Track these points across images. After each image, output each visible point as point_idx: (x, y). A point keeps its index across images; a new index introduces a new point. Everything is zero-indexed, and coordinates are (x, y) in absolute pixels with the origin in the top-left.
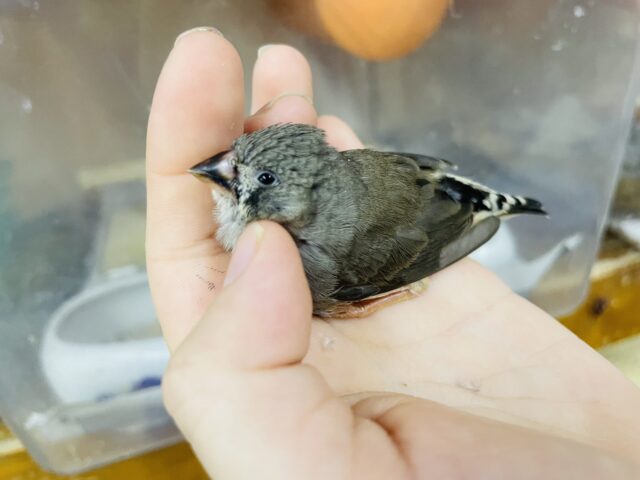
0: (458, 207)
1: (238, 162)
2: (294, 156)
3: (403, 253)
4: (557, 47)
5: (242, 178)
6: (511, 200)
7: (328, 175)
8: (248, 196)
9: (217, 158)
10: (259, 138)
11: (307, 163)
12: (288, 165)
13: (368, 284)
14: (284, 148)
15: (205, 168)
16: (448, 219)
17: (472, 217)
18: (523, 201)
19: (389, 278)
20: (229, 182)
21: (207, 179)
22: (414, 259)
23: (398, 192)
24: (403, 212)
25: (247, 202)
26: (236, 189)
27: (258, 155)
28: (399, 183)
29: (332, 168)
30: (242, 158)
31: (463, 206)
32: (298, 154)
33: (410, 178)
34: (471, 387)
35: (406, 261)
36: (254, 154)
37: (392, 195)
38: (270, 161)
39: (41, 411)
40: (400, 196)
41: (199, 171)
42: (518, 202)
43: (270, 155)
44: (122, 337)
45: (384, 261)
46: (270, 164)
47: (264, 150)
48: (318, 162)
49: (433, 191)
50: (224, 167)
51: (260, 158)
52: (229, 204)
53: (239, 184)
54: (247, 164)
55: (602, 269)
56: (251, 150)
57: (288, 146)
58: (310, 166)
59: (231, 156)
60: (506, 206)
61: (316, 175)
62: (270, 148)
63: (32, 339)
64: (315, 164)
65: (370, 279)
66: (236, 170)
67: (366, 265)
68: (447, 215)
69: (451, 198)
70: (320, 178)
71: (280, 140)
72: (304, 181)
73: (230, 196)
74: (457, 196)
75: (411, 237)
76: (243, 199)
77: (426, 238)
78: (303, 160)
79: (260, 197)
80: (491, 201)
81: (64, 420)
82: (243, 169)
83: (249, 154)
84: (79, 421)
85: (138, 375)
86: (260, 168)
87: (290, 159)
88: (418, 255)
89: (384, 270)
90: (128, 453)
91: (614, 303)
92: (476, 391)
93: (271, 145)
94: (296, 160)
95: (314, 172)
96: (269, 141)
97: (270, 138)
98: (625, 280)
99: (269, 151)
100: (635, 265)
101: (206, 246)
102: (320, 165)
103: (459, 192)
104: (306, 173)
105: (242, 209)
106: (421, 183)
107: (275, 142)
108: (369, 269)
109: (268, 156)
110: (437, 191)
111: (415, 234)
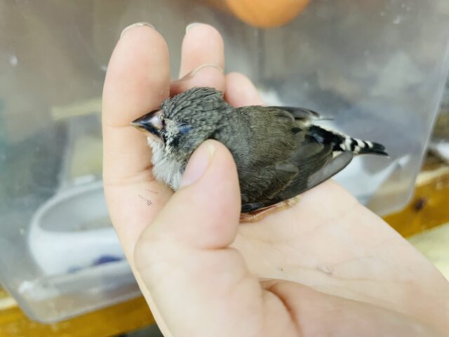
0: (322, 147)
1: (165, 117)
2: (203, 111)
3: (281, 181)
4: (397, 21)
5: (168, 128)
6: (361, 144)
7: (226, 123)
8: (172, 140)
9: (151, 114)
10: (179, 100)
11: (212, 115)
12: (198, 117)
13: (256, 202)
14: (195, 106)
15: (143, 122)
16: (314, 157)
17: (332, 154)
18: (370, 145)
19: (271, 197)
20: (159, 131)
21: (144, 130)
22: (289, 184)
23: (277, 138)
24: (280, 152)
25: (171, 144)
26: (164, 136)
27: (178, 112)
28: (279, 131)
29: (229, 118)
30: (168, 114)
31: (325, 147)
32: (205, 109)
33: (287, 127)
34: (326, 271)
35: (282, 186)
36: (176, 111)
37: (273, 140)
38: (186, 116)
39: (29, 279)
40: (279, 141)
41: (138, 124)
42: (367, 145)
43: (187, 112)
44: (84, 227)
45: (266, 186)
46: (187, 118)
47: (182, 109)
48: (219, 115)
49: (303, 136)
50: (155, 121)
51: (180, 114)
52: (159, 146)
53: (166, 132)
54: (171, 119)
55: (424, 178)
56: (173, 109)
57: (199, 105)
58: (214, 118)
59: (160, 113)
60: (357, 149)
61: (218, 124)
62: (186, 107)
63: (22, 231)
64: (216, 116)
65: (257, 199)
66: (163, 123)
67: (254, 190)
68: (313, 154)
69: (316, 141)
70: (221, 126)
71: (192, 101)
72: (209, 128)
73: (160, 141)
74: (321, 139)
75: (286, 170)
76: (168, 142)
77: (297, 170)
78: (209, 114)
79: (180, 140)
80: (346, 144)
81: (45, 286)
82: (168, 122)
83: (172, 112)
84: (57, 286)
85: (97, 254)
86: (180, 121)
87: (200, 114)
88: (291, 181)
89: (267, 192)
90: (90, 308)
91: (431, 202)
92: (330, 274)
93: (187, 104)
94: (204, 114)
95: (216, 121)
96: (185, 102)
97: (186, 100)
98: (439, 186)
99: (186, 109)
100: (446, 175)
101: (145, 175)
102: (220, 117)
103: (323, 136)
104: (211, 122)
105: (168, 149)
106: (296, 130)
107: (189, 102)
108: (256, 192)
109: (186, 113)
110: (306, 136)
111: (289, 167)
